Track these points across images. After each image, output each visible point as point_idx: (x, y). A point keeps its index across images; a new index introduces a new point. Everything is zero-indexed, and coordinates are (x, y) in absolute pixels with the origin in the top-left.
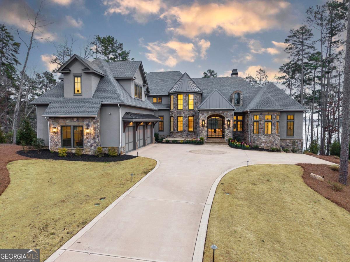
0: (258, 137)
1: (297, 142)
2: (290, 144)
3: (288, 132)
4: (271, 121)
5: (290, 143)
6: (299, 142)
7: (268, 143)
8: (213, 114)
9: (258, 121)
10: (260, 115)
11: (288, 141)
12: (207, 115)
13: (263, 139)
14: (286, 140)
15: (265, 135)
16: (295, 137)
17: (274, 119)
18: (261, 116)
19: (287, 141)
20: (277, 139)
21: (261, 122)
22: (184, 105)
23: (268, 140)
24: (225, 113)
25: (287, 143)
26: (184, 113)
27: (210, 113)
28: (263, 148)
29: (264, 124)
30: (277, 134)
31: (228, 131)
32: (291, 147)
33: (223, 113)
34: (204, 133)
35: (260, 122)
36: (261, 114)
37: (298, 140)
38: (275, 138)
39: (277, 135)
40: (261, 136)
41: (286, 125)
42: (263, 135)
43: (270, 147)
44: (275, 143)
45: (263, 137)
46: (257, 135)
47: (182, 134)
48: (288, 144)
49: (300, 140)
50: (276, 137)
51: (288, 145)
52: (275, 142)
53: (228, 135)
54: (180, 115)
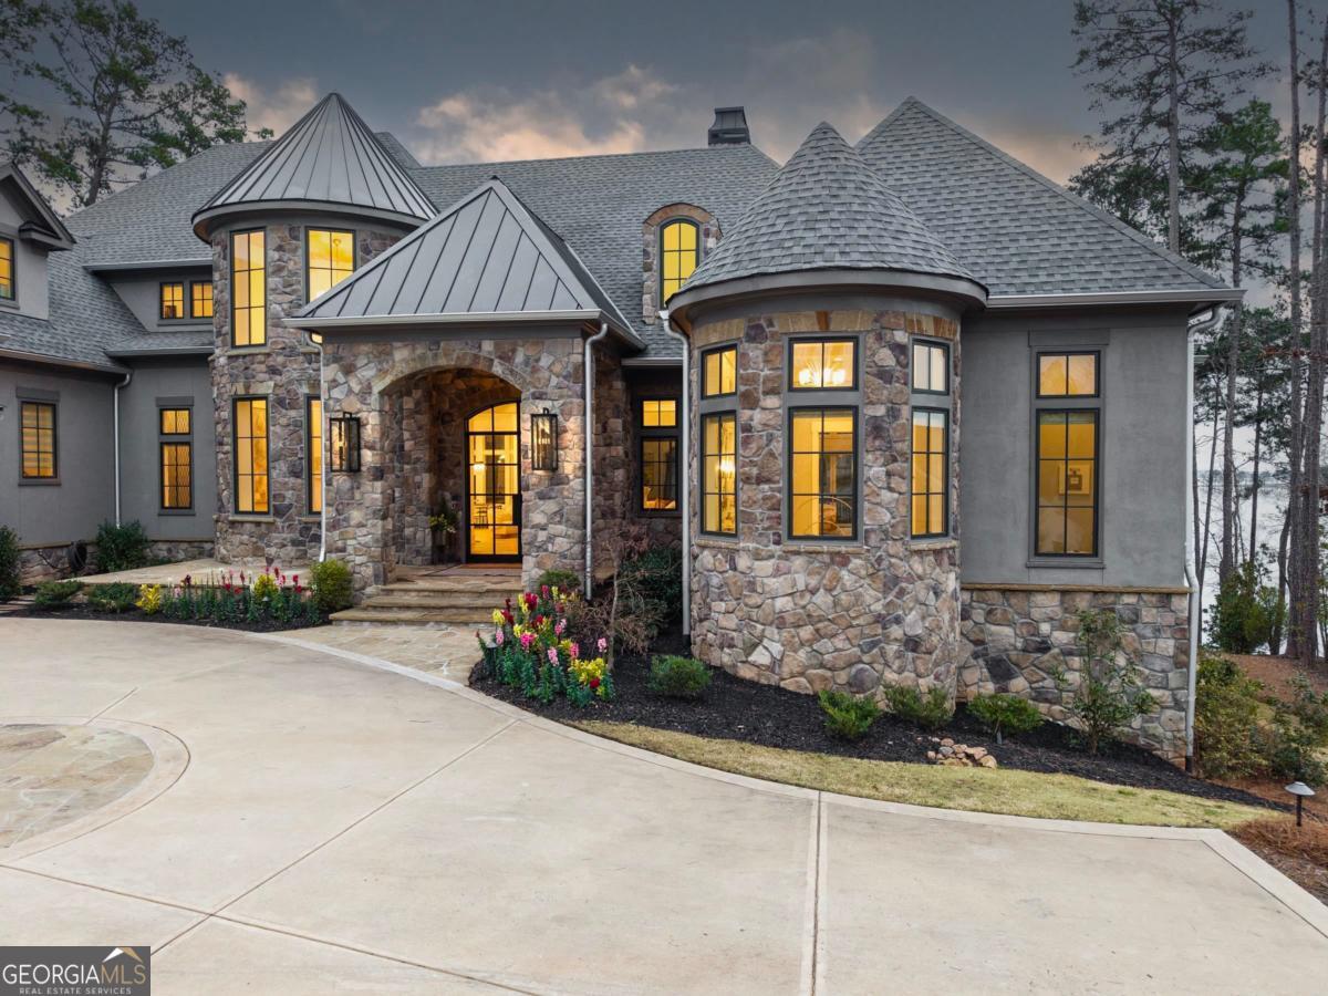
0: (734, 568)
1: (1137, 614)
2: (1062, 638)
3: (1044, 513)
4: (850, 398)
5: (1063, 628)
6: (1149, 615)
7: (819, 635)
8: (430, 363)
9: (727, 405)
10: (746, 345)
11: (1047, 605)
12: (382, 372)
13: (773, 583)
14: (1029, 592)
15: (793, 545)
16: (1117, 569)
17: (884, 375)
18: (755, 352)
19: (1040, 599)
20: (919, 589)
21: (758, 417)
22: (275, 308)
23: (822, 599)
24: (519, 358)
25: (1033, 626)
26: (273, 371)
27: (403, 359)
28: (774, 680)
29: (780, 436)
30: (928, 535)
31: (551, 506)
32: (1076, 662)
33: (507, 358)
34: (360, 525)
35: (745, 414)
36: (755, 334)
37: (1138, 593)
38: (896, 579)
39: (923, 545)
40: (757, 556)
41: (1022, 448)
42: (777, 549)
43: (842, 677)
44: (896, 631)
45: (777, 573)
46: (723, 543)
47: (261, 537)
48: (1045, 628)
49: (1165, 597)
50: (902, 568)
51: (1044, 647)
52: (898, 621)
53: (551, 539)
54: (247, 387)
